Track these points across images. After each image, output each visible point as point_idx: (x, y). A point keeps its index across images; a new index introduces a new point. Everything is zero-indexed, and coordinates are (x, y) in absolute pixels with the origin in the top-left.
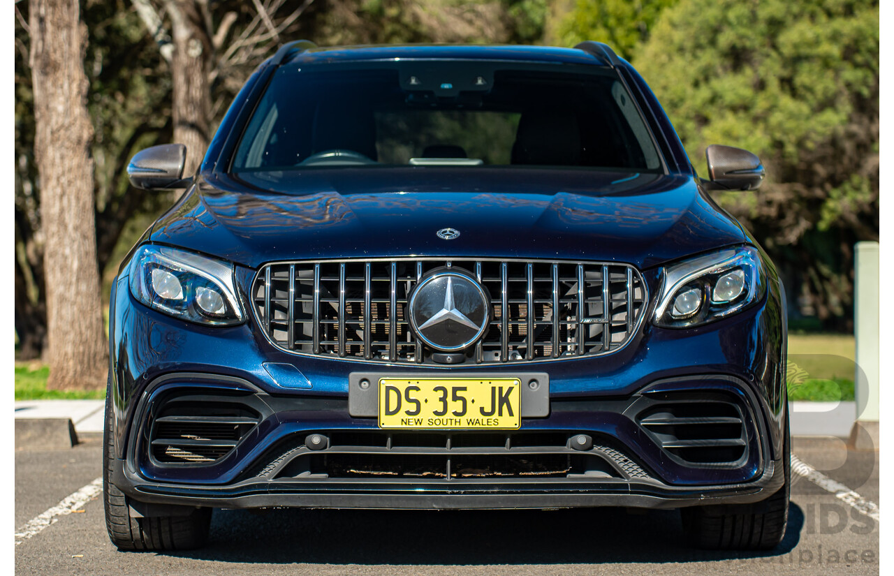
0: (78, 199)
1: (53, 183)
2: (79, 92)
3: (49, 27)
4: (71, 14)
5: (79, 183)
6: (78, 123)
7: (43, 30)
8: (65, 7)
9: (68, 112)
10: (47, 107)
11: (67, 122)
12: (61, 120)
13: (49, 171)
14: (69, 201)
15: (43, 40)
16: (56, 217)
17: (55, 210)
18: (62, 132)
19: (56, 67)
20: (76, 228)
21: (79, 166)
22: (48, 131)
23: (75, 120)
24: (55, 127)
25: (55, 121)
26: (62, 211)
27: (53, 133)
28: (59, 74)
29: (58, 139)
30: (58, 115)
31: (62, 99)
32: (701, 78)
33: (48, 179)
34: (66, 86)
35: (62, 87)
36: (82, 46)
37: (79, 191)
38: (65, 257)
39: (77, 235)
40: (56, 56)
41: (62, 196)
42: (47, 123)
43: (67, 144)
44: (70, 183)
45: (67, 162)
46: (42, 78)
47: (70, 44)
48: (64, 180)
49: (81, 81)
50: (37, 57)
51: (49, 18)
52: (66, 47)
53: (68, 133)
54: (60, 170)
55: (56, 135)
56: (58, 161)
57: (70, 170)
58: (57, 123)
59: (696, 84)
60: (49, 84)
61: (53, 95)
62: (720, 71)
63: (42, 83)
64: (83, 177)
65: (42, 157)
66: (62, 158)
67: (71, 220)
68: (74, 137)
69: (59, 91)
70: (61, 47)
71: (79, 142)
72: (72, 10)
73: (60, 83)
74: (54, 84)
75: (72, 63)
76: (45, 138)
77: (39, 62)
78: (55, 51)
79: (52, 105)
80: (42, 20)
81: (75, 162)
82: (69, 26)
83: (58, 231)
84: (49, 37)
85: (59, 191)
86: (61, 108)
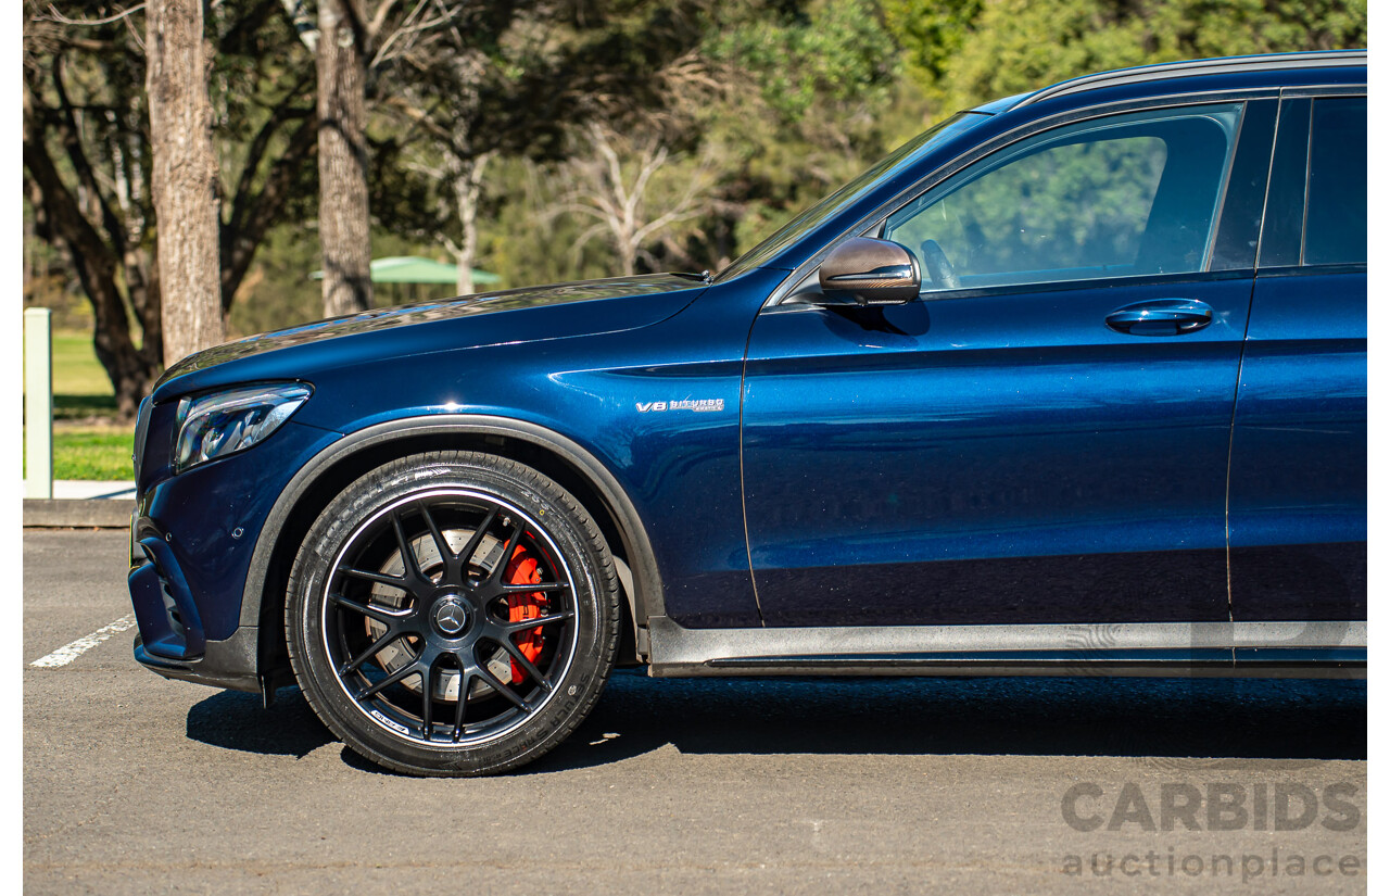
0: (201, 247)
1: (172, 227)
2: (203, 122)
3: (168, 44)
4: (194, 31)
5: (201, 228)
6: (201, 158)
7: (161, 50)
8: (187, 24)
9: (190, 145)
10: (166, 140)
11: (188, 156)
12: (181, 155)
13: (168, 214)
14: (190, 247)
15: (162, 61)
16: (176, 267)
17: (174, 259)
18: (183, 168)
19: (176, 93)
20: (198, 281)
21: (202, 208)
22: (168, 166)
23: (198, 154)
24: (175, 164)
25: (176, 155)
26: (182, 260)
27: (172, 169)
28: (180, 101)
29: (178, 177)
30: (179, 148)
31: (182, 130)
32: (1070, 32)
33: (166, 223)
34: (188, 115)
35: (183, 115)
36: (207, 68)
37: (201, 237)
38: (186, 314)
39: (199, 289)
40: (177, 80)
41: (182, 243)
42: (166, 158)
43: (188, 182)
44: (191, 228)
45: (188, 203)
46: (160, 105)
47: (193, 66)
48: (183, 224)
49: (206, 107)
50: (155, 80)
51: (169, 35)
52: (188, 69)
53: (189, 169)
54: (180, 212)
55: (177, 172)
56: (178, 202)
57: (191, 213)
58: (177, 157)
59: (1065, 41)
60: (168, 113)
61: (172, 124)
62: (1098, 23)
63: (160, 111)
64: (207, 220)
65: (159, 197)
66: (183, 198)
67: (193, 272)
68: (197, 174)
69: (180, 121)
70: (181, 69)
71: (202, 181)
72: (195, 25)
73: (181, 112)
74: (174, 113)
75: (195, 88)
76: (164, 176)
77: (157, 86)
78: (175, 74)
79: (170, 138)
80: (160, 38)
81: (198, 202)
82: (191, 45)
83: (178, 284)
84: (168, 58)
85: (179, 236)
86: (181, 141)
